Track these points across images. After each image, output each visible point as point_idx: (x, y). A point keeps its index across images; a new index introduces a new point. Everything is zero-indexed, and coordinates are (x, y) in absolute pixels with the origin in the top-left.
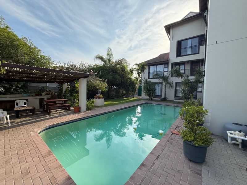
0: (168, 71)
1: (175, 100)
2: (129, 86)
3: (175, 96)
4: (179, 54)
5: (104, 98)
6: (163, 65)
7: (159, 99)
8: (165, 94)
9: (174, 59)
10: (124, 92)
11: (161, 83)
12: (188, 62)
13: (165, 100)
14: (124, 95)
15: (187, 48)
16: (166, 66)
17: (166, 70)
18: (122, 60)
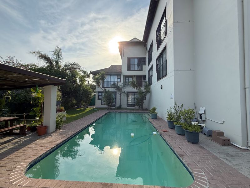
0: (121, 82)
1: (128, 108)
2: (82, 95)
3: (127, 104)
4: (129, 69)
5: (65, 110)
6: (117, 76)
7: (115, 107)
8: (120, 102)
9: (125, 72)
10: (74, 102)
11: (116, 92)
12: (134, 76)
13: (120, 108)
14: (75, 105)
15: (134, 65)
16: (119, 77)
17: (119, 80)
18: (74, 64)
